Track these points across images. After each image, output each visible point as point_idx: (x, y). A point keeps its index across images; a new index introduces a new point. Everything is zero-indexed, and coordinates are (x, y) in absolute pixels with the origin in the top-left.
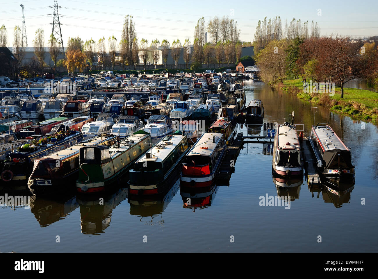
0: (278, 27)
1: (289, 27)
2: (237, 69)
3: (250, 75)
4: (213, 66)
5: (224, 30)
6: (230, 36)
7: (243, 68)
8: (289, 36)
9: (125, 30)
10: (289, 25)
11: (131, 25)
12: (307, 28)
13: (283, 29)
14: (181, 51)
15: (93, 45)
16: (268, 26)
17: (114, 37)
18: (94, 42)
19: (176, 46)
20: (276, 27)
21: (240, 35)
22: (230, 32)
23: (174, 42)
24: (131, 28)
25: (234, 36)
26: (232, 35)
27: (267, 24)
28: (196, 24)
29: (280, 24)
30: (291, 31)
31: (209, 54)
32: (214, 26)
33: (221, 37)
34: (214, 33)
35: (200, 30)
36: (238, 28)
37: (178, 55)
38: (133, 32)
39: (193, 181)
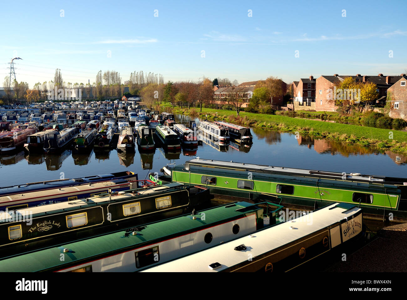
0: (142, 77)
1: (148, 77)
2: (122, 100)
3: (132, 102)
4: (108, 98)
5: (113, 78)
6: (116, 82)
7: (126, 99)
8: (148, 81)
9: (56, 77)
10: (147, 76)
11: (59, 75)
12: (157, 77)
13: (145, 78)
14: (90, 89)
15: (39, 86)
16: (136, 76)
17: (52, 81)
18: (40, 84)
19: (88, 86)
20: (141, 77)
21: (122, 81)
22: (116, 79)
23: (87, 84)
24: (59, 76)
25: (118, 81)
26: (117, 80)
27: (136, 75)
28: (97, 75)
29: (143, 75)
30: (149, 79)
31: (107, 91)
32: (107, 76)
33: (111, 82)
34: (107, 79)
35: (99, 78)
36: (120, 77)
37: (89, 92)
38: (61, 79)
39: (192, 143)
